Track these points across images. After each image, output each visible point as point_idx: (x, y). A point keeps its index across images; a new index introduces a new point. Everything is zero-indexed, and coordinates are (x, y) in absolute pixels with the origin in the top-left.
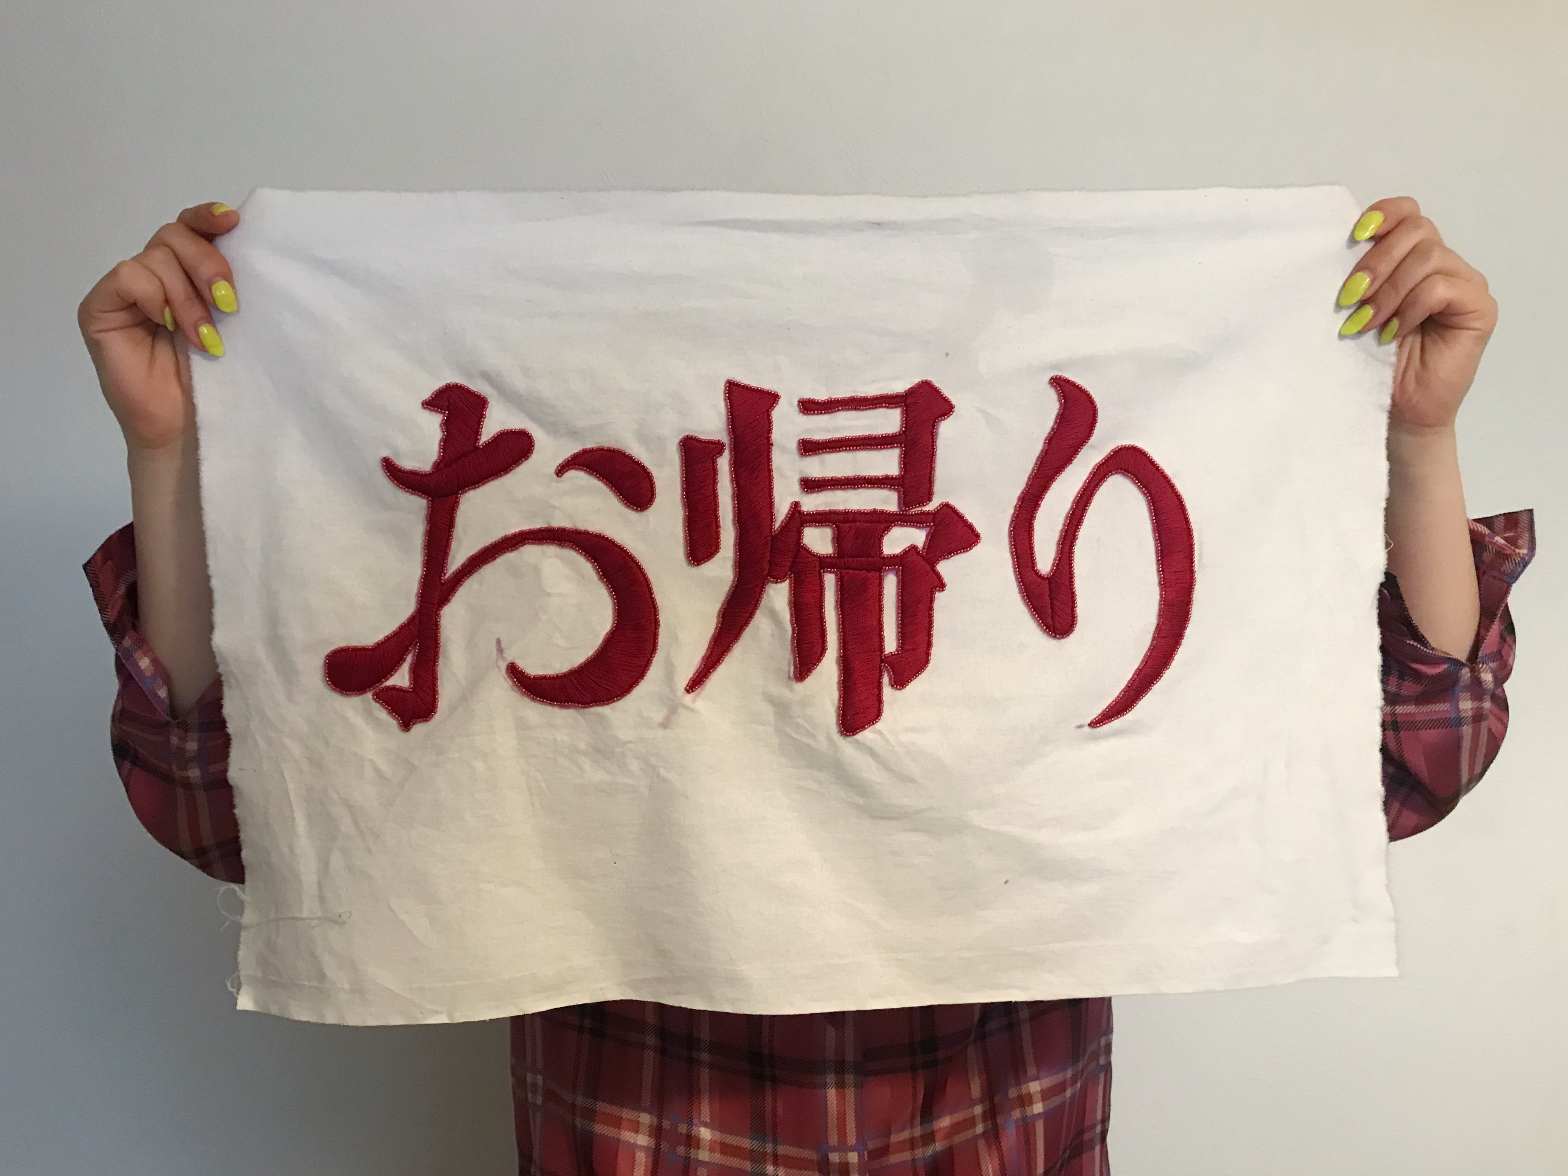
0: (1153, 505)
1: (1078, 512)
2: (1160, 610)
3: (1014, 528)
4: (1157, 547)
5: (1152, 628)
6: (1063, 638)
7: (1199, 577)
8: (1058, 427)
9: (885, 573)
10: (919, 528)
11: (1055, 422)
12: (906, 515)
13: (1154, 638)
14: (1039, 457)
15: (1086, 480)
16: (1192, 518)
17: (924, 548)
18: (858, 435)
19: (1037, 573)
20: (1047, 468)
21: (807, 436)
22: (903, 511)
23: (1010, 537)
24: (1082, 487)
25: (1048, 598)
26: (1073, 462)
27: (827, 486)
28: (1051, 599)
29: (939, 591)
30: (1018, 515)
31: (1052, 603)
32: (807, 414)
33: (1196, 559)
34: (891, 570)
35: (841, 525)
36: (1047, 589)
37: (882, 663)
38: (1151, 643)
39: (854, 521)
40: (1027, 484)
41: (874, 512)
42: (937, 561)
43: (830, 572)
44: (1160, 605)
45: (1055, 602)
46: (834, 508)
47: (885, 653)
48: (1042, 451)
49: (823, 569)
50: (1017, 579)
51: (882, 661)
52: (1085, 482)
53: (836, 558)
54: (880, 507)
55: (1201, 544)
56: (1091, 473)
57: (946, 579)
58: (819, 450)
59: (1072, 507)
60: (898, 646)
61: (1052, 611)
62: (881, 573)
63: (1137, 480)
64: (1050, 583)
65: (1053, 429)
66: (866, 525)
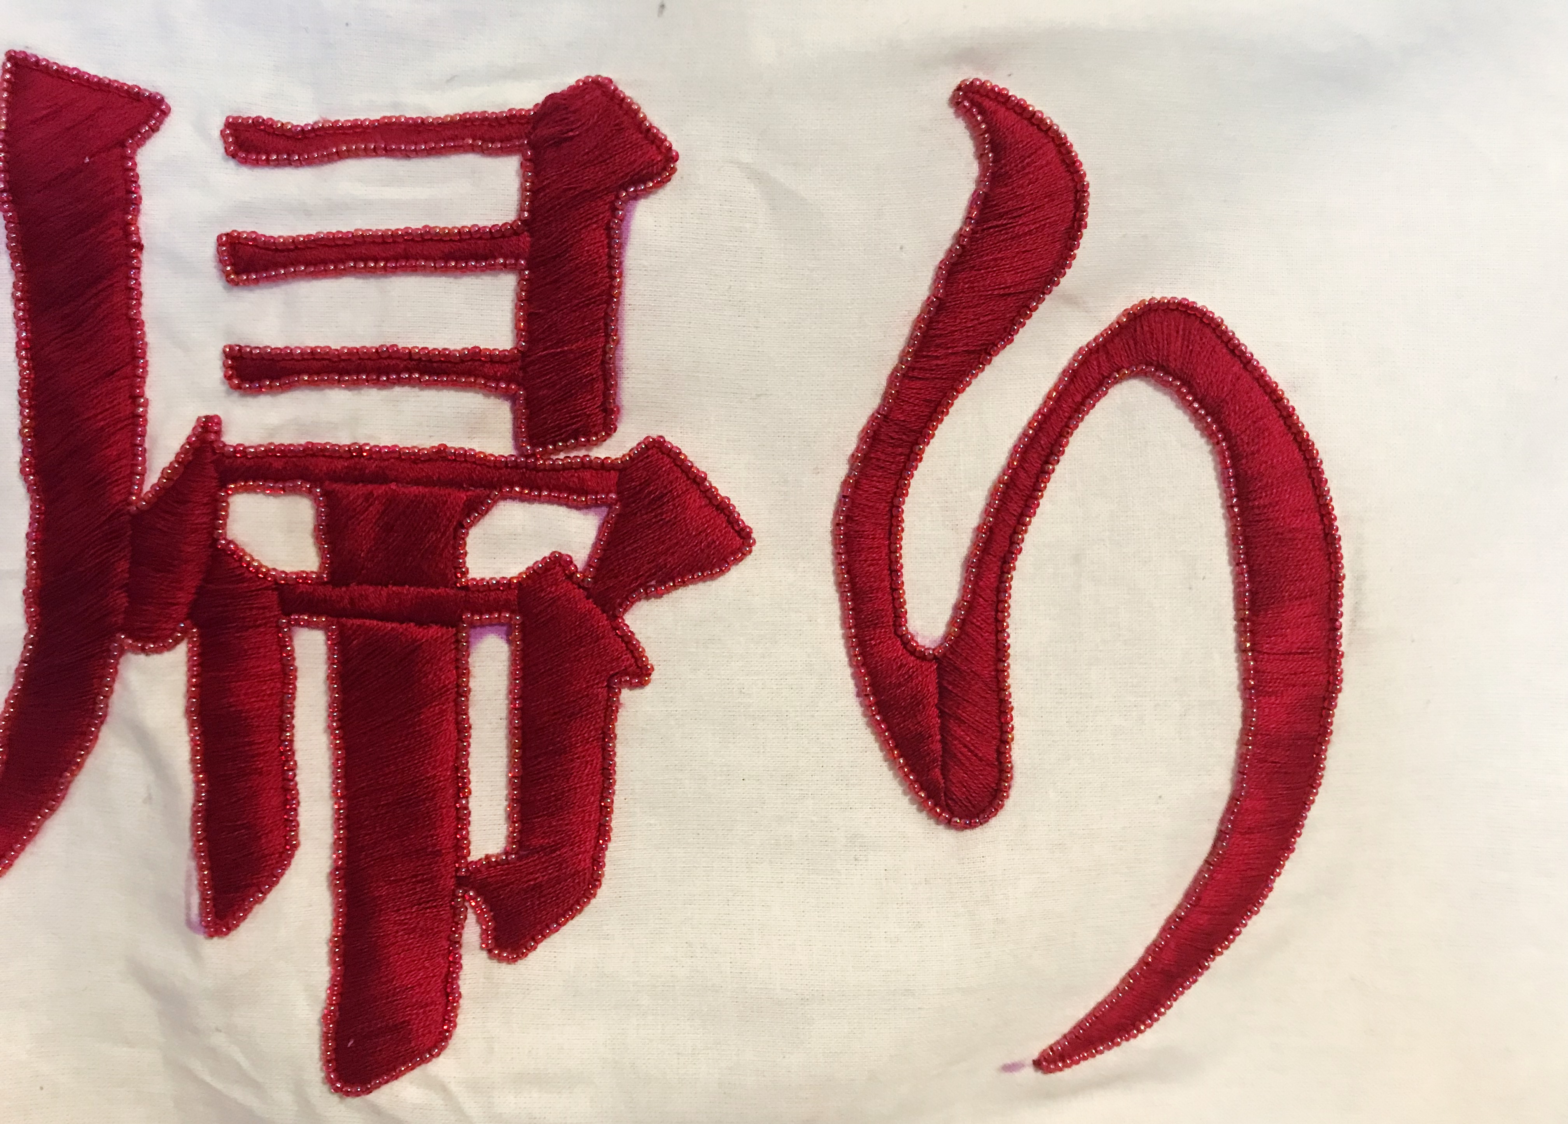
0: (1233, 466)
1: (1025, 481)
2: (1242, 758)
3: (848, 518)
4: (1238, 585)
5: (1219, 805)
6: (971, 826)
7: (1349, 667)
8: (973, 231)
9: (472, 632)
10: (577, 506)
11: (968, 219)
12: (536, 469)
13: (1221, 835)
14: (920, 319)
15: (1050, 393)
16: (1339, 507)
17: (589, 565)
18: (393, 228)
19: (906, 642)
20: (941, 352)
21: (244, 226)
22: (527, 457)
23: (836, 542)
24: (1039, 412)
25: (934, 711)
26: (1016, 338)
27: (299, 373)
28: (942, 714)
29: (632, 686)
30: (857, 482)
31: (943, 729)
32: (244, 162)
33: (1345, 621)
34: (491, 624)
35: (337, 486)
36: (933, 688)
37: (459, 885)
38: (1214, 846)
39: (380, 478)
40: (886, 396)
41: (441, 454)
42: (627, 600)
43: (309, 625)
44: (1243, 742)
45: (952, 725)
46: (320, 439)
47: (470, 859)
48: (929, 302)
49: (287, 614)
50: (851, 657)
51: (461, 882)
52: (1049, 397)
53: (325, 584)
54: (457, 441)
55: (1360, 578)
56: (1064, 372)
57: (652, 653)
58: (276, 266)
59: (1009, 465)
60: (511, 839)
61: (944, 749)
62: (458, 632)
63: (1189, 393)
64: (941, 672)
65: (959, 237)
66: (414, 489)
